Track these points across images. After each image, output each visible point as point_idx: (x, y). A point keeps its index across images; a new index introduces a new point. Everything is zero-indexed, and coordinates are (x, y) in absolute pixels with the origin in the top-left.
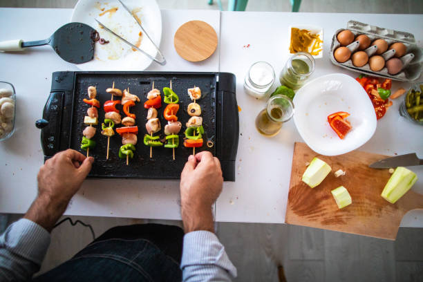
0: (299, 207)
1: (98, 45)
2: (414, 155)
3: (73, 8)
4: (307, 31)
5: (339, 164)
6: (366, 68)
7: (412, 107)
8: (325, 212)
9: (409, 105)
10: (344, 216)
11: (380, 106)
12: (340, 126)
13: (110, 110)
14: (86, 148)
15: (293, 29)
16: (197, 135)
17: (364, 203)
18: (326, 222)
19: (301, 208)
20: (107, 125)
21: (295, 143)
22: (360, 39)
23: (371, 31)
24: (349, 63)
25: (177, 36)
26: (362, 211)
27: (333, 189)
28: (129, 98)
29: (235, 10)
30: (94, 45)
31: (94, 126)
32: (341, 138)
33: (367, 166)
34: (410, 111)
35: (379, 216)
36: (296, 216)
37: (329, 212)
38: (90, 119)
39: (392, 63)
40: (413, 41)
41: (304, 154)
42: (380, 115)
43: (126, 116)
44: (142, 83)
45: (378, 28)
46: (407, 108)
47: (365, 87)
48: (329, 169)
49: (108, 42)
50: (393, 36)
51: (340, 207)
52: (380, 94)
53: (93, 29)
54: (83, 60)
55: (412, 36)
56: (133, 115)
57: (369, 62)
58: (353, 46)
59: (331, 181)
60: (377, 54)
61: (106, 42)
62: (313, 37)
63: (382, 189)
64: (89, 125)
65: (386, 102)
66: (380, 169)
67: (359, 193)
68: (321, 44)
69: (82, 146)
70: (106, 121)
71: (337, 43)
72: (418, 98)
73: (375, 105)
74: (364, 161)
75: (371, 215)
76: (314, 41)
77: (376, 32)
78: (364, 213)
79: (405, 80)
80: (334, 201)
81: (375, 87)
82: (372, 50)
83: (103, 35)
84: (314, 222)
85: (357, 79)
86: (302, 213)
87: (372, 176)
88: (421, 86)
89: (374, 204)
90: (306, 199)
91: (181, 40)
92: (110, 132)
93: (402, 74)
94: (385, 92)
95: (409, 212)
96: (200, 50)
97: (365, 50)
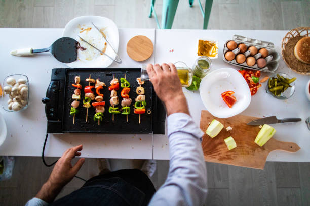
1: (79, 51)
2: (274, 117)
3: (64, 27)
4: (208, 42)
5: (229, 123)
6: (245, 64)
7: (272, 88)
8: (220, 152)
9: (270, 87)
10: (232, 155)
11: (254, 88)
12: (229, 100)
13: (88, 92)
14: (73, 114)
15: (199, 41)
16: (142, 106)
17: (244, 147)
18: (221, 159)
19: (206, 150)
20: (86, 101)
21: (202, 111)
22: (241, 46)
23: (247, 41)
24: (234, 61)
25: (128, 45)
26: (243, 151)
27: (225, 139)
28: (99, 84)
29: (165, 28)
30: (77, 51)
31: (78, 100)
32: (230, 107)
33: (246, 124)
34: (271, 90)
35: (253, 155)
37: (223, 152)
38: (76, 96)
39: (260, 61)
40: (273, 47)
41: (208, 118)
42: (254, 92)
43: (98, 95)
44: (107, 75)
45: (252, 40)
47: (244, 76)
48: (222, 126)
49: (85, 49)
50: (261, 44)
51: (230, 149)
52: (253, 80)
53: (76, 41)
54: (70, 61)
55: (273, 44)
56: (102, 95)
57: (246, 61)
58: (236, 51)
59: (224, 134)
60: (251, 55)
62: (212, 45)
63: (255, 138)
64: (75, 100)
65: (258, 84)
66: (254, 126)
67: (241, 141)
68: (217, 50)
69: (71, 113)
70: (85, 98)
71: (226, 49)
72: (276, 82)
73: (250, 87)
74: (244, 121)
75: (248, 154)
76: (213, 47)
77: (250, 42)
78: (244, 153)
79: (268, 71)
80: (226, 145)
81: (250, 76)
82: (247, 53)
83: (82, 45)
84: (214, 159)
85: (239, 71)
86: (206, 153)
87: (249, 130)
88: (278, 75)
89: (250, 147)
90: (210, 145)
91: (132, 47)
92: (88, 105)
93: (267, 68)
94: (256, 79)
95: (272, 152)
96: (142, 54)
97: (244, 53)
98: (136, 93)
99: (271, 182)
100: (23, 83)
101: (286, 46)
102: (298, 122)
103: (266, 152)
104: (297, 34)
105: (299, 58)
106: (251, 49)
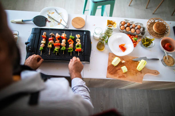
0: (111, 72)
1: (47, 22)
2: (146, 57)
3: (40, 12)
4: (112, 21)
5: (123, 59)
6: (130, 32)
9: (143, 42)
10: (125, 75)
11: (135, 43)
12: (123, 48)
13: (51, 40)
15: (108, 20)
16: (79, 47)
17: (131, 71)
18: (120, 77)
19: (111, 73)
20: (50, 44)
21: (109, 53)
22: (127, 24)
23: (131, 22)
24: (125, 30)
25: (73, 21)
26: (131, 74)
27: (121, 67)
29: (91, 15)
30: (46, 22)
32: (123, 52)
33: (132, 60)
34: (143, 44)
35: (136, 75)
36: (110, 75)
37: (120, 74)
38: (43, 42)
39: (137, 30)
40: (143, 25)
41: (112, 56)
42: (135, 45)
43: (57, 40)
44: (61, 32)
45: (133, 22)
46: (143, 43)
47: (130, 37)
48: (119, 60)
49: (50, 22)
50: (137, 24)
51: (124, 72)
52: (134, 39)
53: (46, 18)
54: (42, 26)
55: (143, 24)
56: (59, 40)
57: (130, 30)
58: (125, 25)
59: (121, 64)
60: (133, 28)
62: (114, 23)
63: (137, 67)
64: (43, 43)
65: (137, 42)
67: (130, 68)
68: (116, 25)
69: (40, 49)
71: (121, 25)
72: (145, 40)
73: (133, 43)
74: (131, 58)
75: (134, 75)
76: (114, 24)
77: (132, 23)
78: (132, 74)
80: (122, 70)
81: (133, 37)
82: (131, 27)
83: (49, 19)
84: (116, 77)
85: (128, 35)
86: (112, 74)
87: (134, 63)
88: (146, 37)
89: (135, 72)
90: (113, 69)
91: (74, 22)
92: (51, 46)
93: (140, 34)
94: (135, 39)
95: (146, 74)
96: (79, 25)
97: (129, 27)
98: (76, 41)
99: (147, 109)
100: (16, 35)
101: (149, 26)
102: (158, 61)
103: (143, 74)
104: (153, 21)
105: (155, 31)
106: (132, 25)
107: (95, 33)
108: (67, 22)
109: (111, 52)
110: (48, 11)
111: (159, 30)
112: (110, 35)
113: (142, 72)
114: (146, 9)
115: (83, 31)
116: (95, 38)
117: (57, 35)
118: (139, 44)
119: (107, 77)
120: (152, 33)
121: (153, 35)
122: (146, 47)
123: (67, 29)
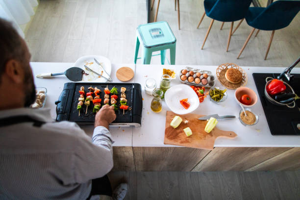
0: (169, 136)
1: (84, 76)
2: (217, 115)
3: (74, 62)
4: (170, 70)
5: (185, 118)
6: (194, 82)
8: (181, 138)
9: (212, 95)
10: (190, 140)
11: (201, 98)
12: (185, 104)
13: (89, 95)
14: (79, 109)
15: (164, 69)
17: (198, 134)
18: (182, 142)
20: (87, 100)
21: (167, 111)
22: (190, 72)
23: (195, 70)
24: (187, 81)
26: (197, 137)
27: (183, 129)
29: (144, 63)
30: (82, 75)
31: (82, 101)
32: (186, 109)
33: (198, 119)
34: (212, 97)
35: (205, 139)
37: (183, 138)
38: (81, 99)
39: (203, 80)
41: (171, 115)
42: (201, 100)
43: (96, 96)
44: (103, 87)
45: (197, 70)
47: (194, 89)
48: (181, 120)
50: (203, 72)
51: (187, 136)
53: (82, 70)
55: (211, 72)
56: (99, 95)
57: (194, 80)
58: (187, 75)
59: (183, 125)
60: (197, 77)
61: (87, 75)
62: (172, 73)
63: (204, 128)
64: (80, 101)
65: (204, 95)
66: (204, 122)
67: (195, 130)
68: (175, 74)
71: (181, 74)
72: (214, 92)
73: (199, 97)
74: (196, 117)
75: (201, 139)
78: (199, 138)
79: (209, 87)
80: (185, 133)
81: (198, 90)
82: (195, 76)
83: (86, 72)
84: (177, 143)
85: (191, 87)
86: (171, 139)
87: (201, 123)
88: (215, 89)
89: (202, 134)
90: (172, 133)
91: (119, 73)
92: (88, 102)
93: (208, 84)
94: (201, 91)
95: (218, 138)
96: (127, 77)
97: (192, 76)
100: (43, 92)
101: (220, 74)
102: (234, 119)
103: (213, 137)
104: (225, 67)
105: (228, 80)
106: (197, 74)
107: (147, 86)
108: (110, 74)
109: (170, 109)
110: (85, 61)
111: (234, 78)
112: (166, 87)
113: (213, 134)
114: (226, 53)
115: (131, 84)
116: (148, 93)
117: (96, 89)
118: (207, 98)
119: (165, 144)
120: (223, 83)
121: (226, 85)
122: (217, 100)
123: (110, 82)
